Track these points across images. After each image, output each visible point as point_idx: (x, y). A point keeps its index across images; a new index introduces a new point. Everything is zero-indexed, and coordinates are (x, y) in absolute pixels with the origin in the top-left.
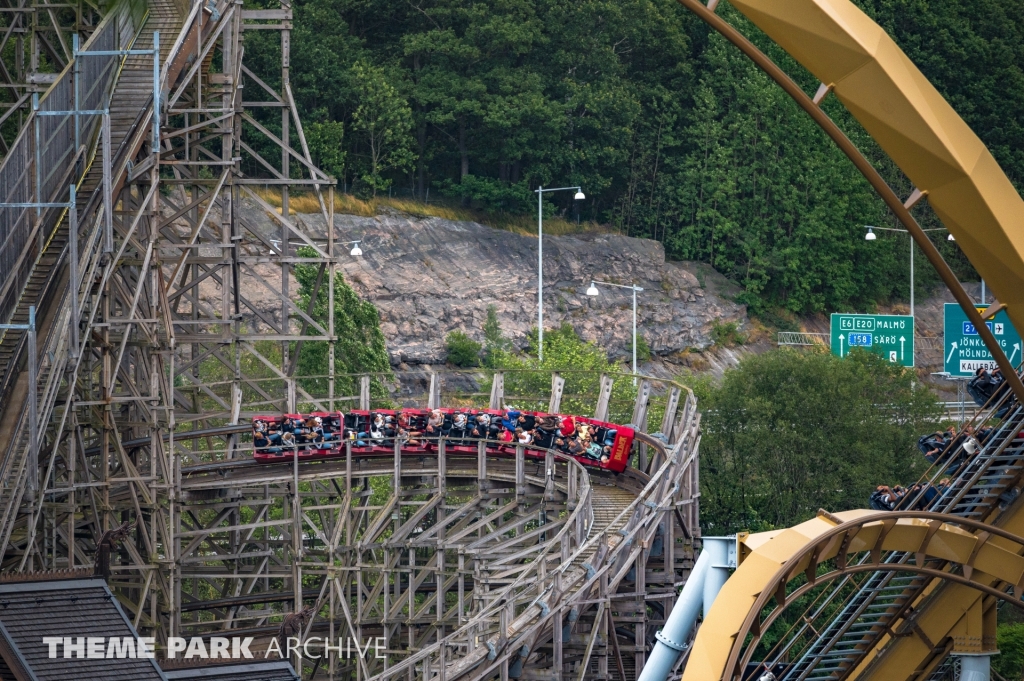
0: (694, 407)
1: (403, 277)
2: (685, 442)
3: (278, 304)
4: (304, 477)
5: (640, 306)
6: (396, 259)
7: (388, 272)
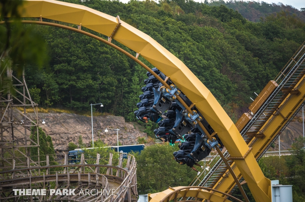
0: (135, 161)
1: (56, 129)
2: (133, 170)
3: (24, 137)
4: (32, 182)
5: (119, 134)
6: (54, 124)
7: (52, 127)
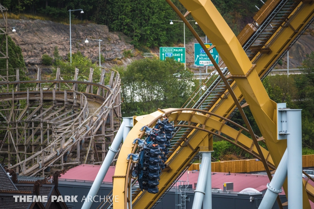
0: (119, 77)
1: (28, 38)
2: (116, 88)
5: (101, 45)
6: (26, 32)
7: (24, 36)
